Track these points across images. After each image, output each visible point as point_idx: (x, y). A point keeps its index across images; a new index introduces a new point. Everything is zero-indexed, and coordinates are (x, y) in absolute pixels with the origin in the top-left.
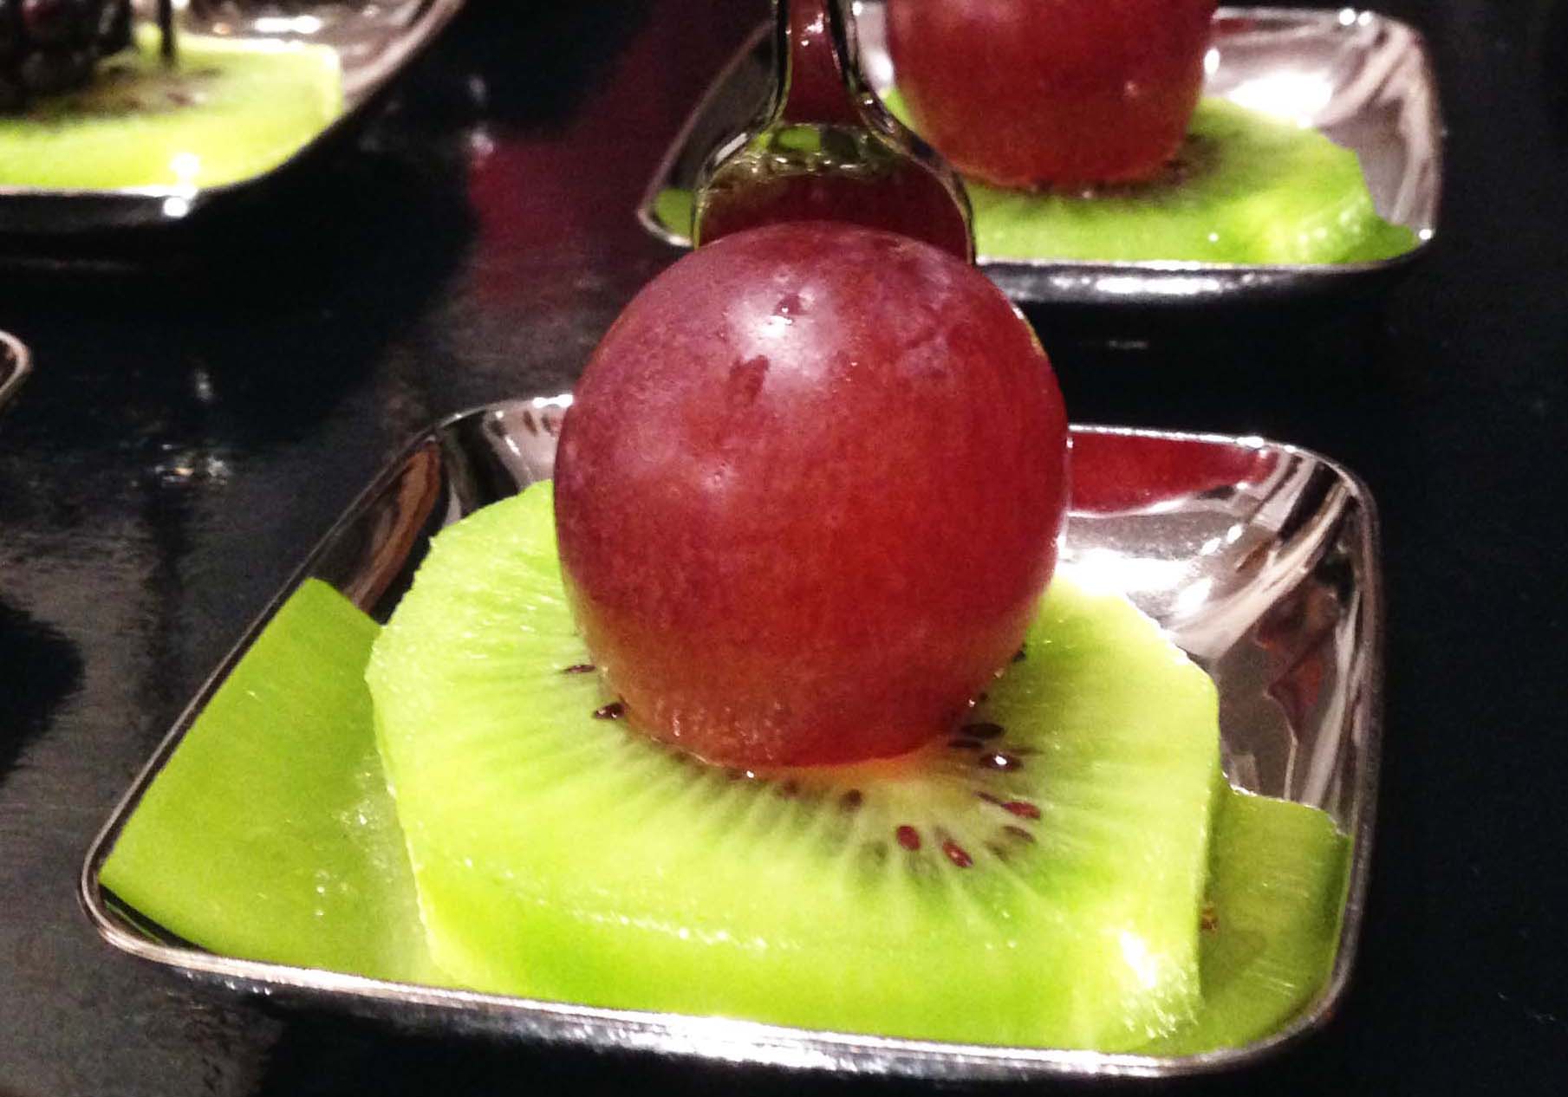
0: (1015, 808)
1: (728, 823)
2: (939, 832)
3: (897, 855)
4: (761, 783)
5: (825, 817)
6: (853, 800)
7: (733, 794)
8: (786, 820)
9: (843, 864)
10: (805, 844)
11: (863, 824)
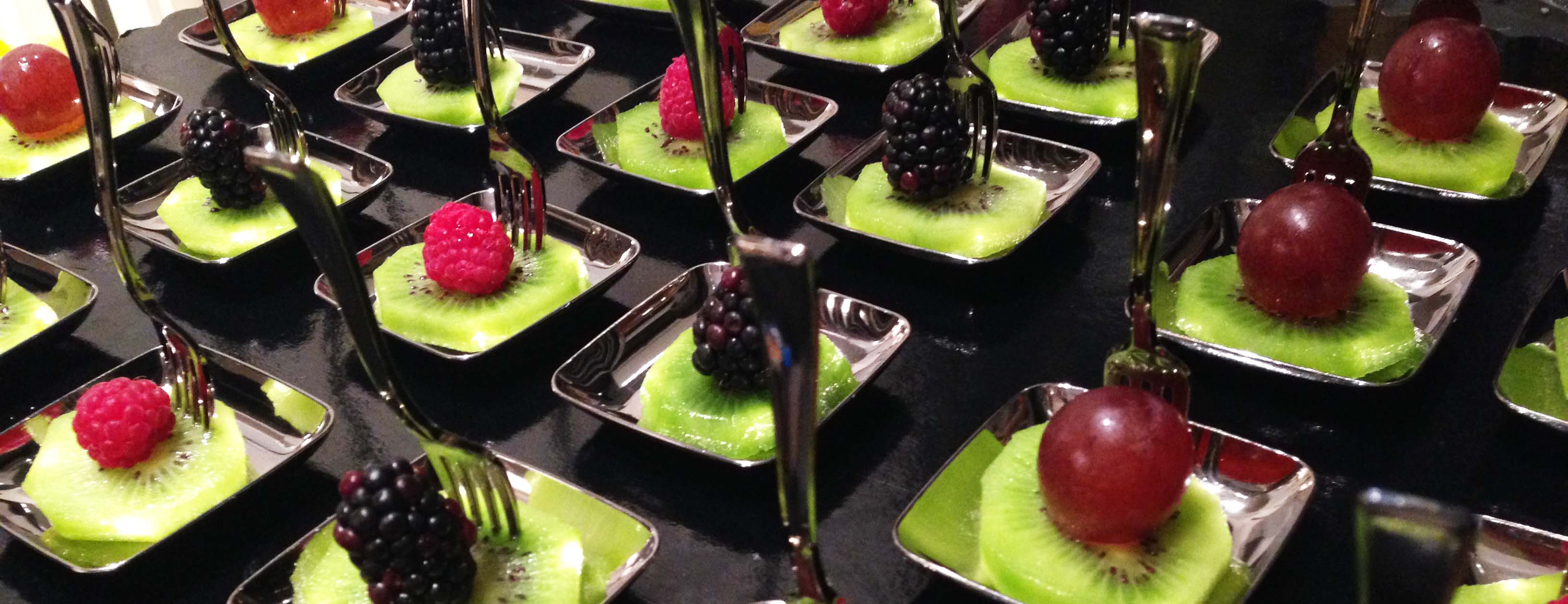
0: (1148, 568)
1: (1064, 554)
2: (1124, 571)
3: (1108, 575)
4: (1080, 543)
5: (1092, 559)
6: (1103, 555)
7: (1069, 546)
8: (1081, 557)
9: (1091, 575)
10: (1082, 566)
11: (1103, 564)
